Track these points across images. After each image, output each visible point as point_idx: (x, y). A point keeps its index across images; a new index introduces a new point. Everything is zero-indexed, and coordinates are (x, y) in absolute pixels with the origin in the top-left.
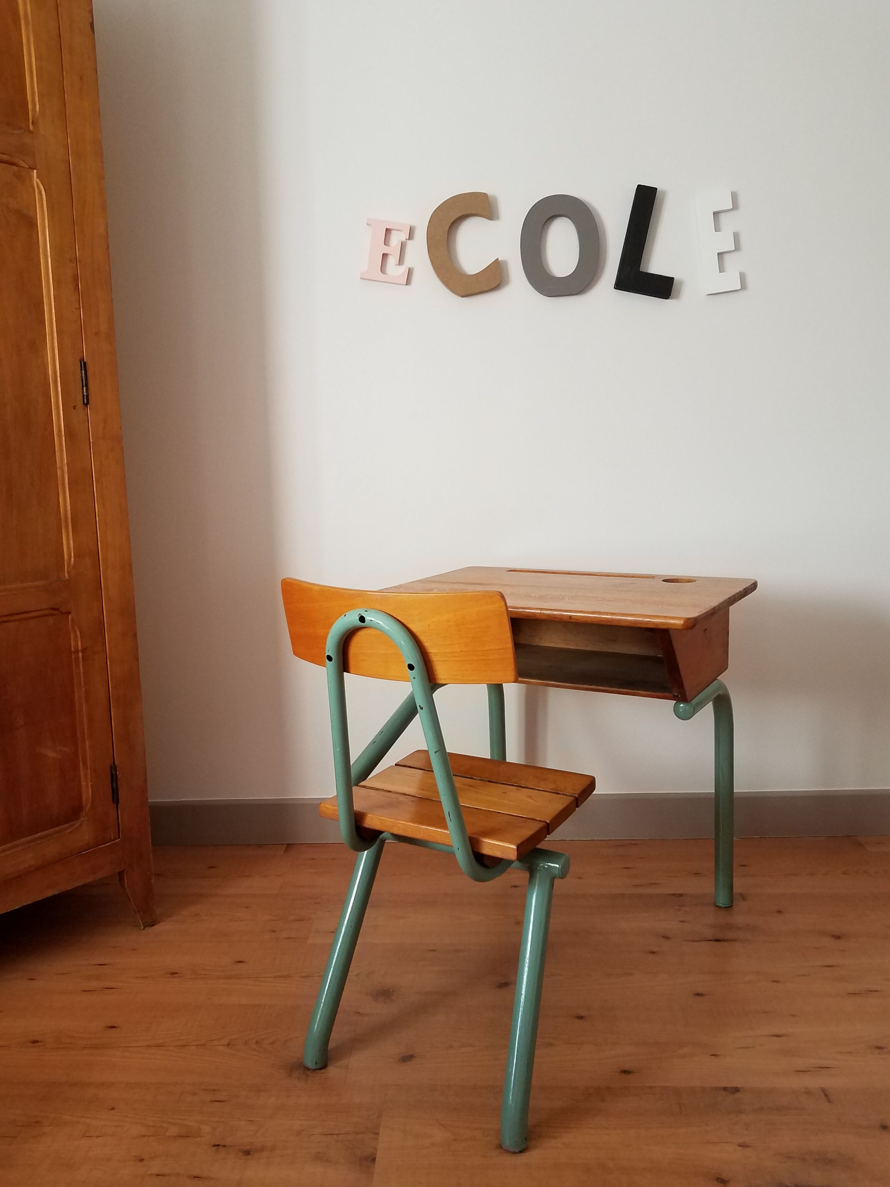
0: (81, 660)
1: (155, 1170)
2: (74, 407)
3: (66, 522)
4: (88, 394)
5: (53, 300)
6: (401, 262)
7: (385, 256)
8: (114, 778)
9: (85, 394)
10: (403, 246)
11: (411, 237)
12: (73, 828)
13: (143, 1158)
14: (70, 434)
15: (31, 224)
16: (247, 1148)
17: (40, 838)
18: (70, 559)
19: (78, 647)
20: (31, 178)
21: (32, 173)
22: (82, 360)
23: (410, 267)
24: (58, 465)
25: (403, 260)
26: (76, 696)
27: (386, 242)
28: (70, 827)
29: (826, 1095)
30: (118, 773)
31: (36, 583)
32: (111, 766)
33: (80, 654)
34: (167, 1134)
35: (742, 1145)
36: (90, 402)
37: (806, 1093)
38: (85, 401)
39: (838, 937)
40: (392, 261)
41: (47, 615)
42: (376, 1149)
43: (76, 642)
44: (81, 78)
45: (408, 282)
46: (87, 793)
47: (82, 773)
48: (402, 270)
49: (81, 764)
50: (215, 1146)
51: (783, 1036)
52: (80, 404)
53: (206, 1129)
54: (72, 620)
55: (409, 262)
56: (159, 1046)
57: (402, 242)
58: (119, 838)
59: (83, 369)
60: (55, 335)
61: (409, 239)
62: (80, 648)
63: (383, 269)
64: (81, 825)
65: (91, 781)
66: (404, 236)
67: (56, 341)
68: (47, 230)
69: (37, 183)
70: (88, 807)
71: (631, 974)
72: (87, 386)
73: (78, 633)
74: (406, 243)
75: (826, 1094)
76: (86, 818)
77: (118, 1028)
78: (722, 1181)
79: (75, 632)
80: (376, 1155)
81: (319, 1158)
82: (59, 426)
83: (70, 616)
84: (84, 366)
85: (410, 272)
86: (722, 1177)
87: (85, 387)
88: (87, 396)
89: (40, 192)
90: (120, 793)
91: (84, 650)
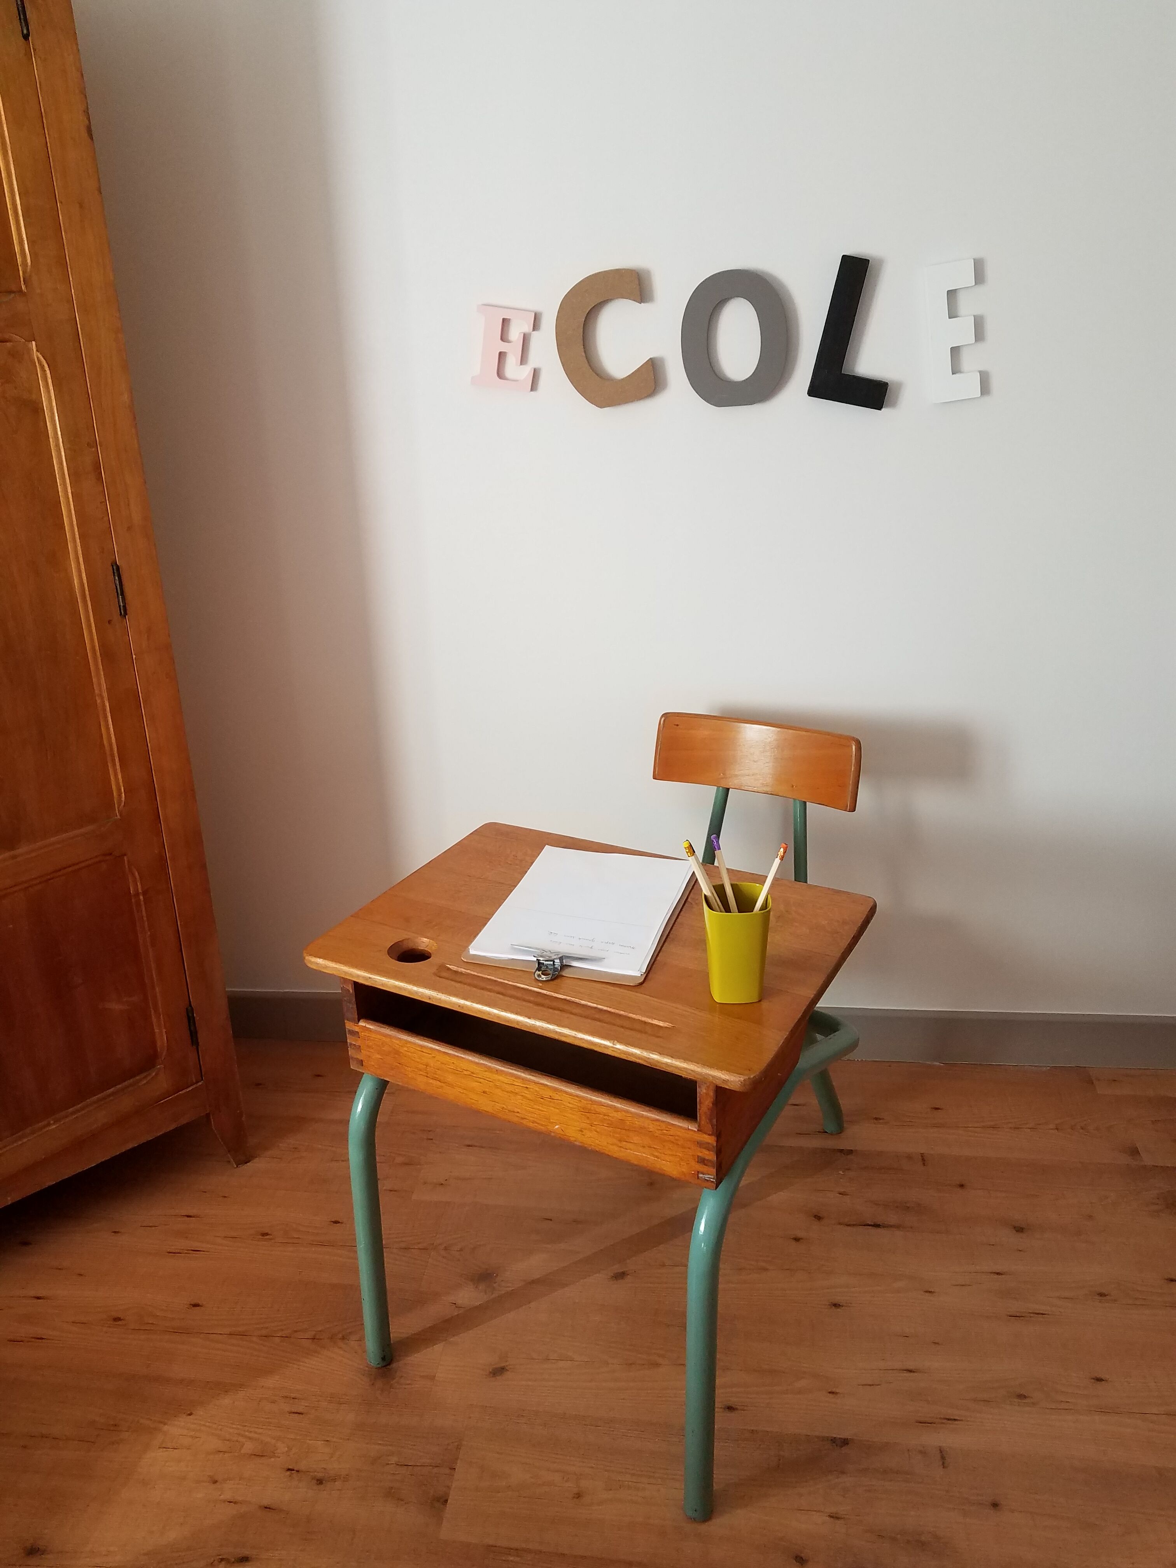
0: (142, 903)
1: (228, 1495)
2: (109, 622)
3: (112, 756)
4: (125, 603)
5: (71, 500)
6: (523, 360)
7: (502, 356)
8: (191, 1020)
9: (122, 604)
10: (526, 339)
11: (536, 326)
12: (149, 1078)
13: (216, 1480)
14: (108, 655)
15: (37, 410)
16: (320, 1475)
17: (113, 1094)
18: (120, 795)
19: (138, 890)
20: (29, 350)
21: (30, 345)
22: (114, 564)
23: (536, 367)
24: (97, 692)
25: (527, 358)
26: (141, 941)
27: (504, 338)
28: (145, 1077)
29: (943, 1458)
30: (195, 1015)
31: (83, 830)
32: (187, 1009)
33: (141, 897)
34: (242, 1451)
35: (834, 1517)
36: (128, 612)
37: (921, 1452)
38: (123, 612)
39: (1019, 1230)
40: (512, 361)
41: (100, 862)
42: (449, 1487)
43: (136, 885)
44: (81, 206)
45: (534, 387)
46: (162, 1039)
47: (154, 1020)
48: (525, 373)
49: (153, 1012)
50: (289, 1470)
51: (916, 1372)
52: (116, 617)
53: (282, 1448)
54: (129, 861)
55: (534, 360)
56: (243, 1335)
57: (524, 335)
58: (202, 1080)
59: (116, 574)
60: (78, 541)
61: (534, 329)
62: (140, 891)
63: (500, 374)
64: (156, 1075)
65: (165, 1028)
66: (527, 327)
67: (79, 548)
68: (56, 415)
69: (38, 358)
70: (164, 1054)
71: (766, 1270)
72: (122, 594)
73: (137, 874)
74: (530, 334)
75: (943, 1455)
76: (162, 1066)
77: (201, 1306)
78: (800, 1560)
79: (133, 874)
80: (449, 1496)
81: (391, 1494)
82: (93, 647)
83: (125, 858)
84: (117, 570)
85: (536, 374)
86: (802, 1555)
87: (120, 596)
88: (124, 607)
89: (42, 367)
90: (199, 1035)
91: (145, 893)
